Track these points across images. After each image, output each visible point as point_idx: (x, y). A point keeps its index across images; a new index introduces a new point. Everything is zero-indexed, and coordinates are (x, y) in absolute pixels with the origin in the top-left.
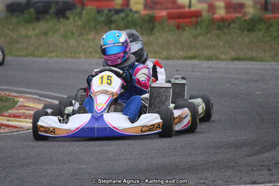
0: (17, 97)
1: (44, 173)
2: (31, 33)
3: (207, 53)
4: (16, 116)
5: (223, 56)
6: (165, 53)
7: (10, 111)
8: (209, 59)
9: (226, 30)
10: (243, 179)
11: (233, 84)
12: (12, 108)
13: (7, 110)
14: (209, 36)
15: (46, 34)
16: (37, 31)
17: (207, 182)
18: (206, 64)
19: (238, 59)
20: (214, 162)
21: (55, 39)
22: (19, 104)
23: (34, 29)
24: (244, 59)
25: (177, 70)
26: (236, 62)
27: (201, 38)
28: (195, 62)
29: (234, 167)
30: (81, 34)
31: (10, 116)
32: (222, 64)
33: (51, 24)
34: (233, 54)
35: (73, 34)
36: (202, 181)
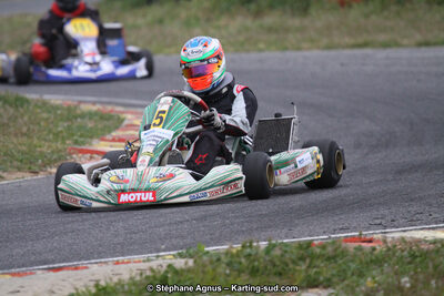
0: (123, 113)
1: (161, 220)
2: (140, 21)
3: (382, 37)
4: (121, 140)
5: (405, 42)
6: (325, 41)
7: (114, 134)
8: (386, 45)
9: (408, 5)
10: (434, 216)
11: (419, 81)
12: (117, 128)
13: (110, 132)
14: (386, 13)
15: (161, 21)
16: (149, 18)
17: (383, 222)
18: (381, 54)
19: (427, 44)
20: (393, 193)
21: (173, 28)
22: (126, 122)
23: (144, 16)
24: (436, 44)
25: (342, 65)
26: (423, 49)
27: (374, 17)
28: (368, 51)
29: (421, 198)
30: (208, 20)
31: (114, 140)
32: (404, 53)
33: (167, 7)
34: (419, 37)
35: (198, 19)
36: (378, 221)
